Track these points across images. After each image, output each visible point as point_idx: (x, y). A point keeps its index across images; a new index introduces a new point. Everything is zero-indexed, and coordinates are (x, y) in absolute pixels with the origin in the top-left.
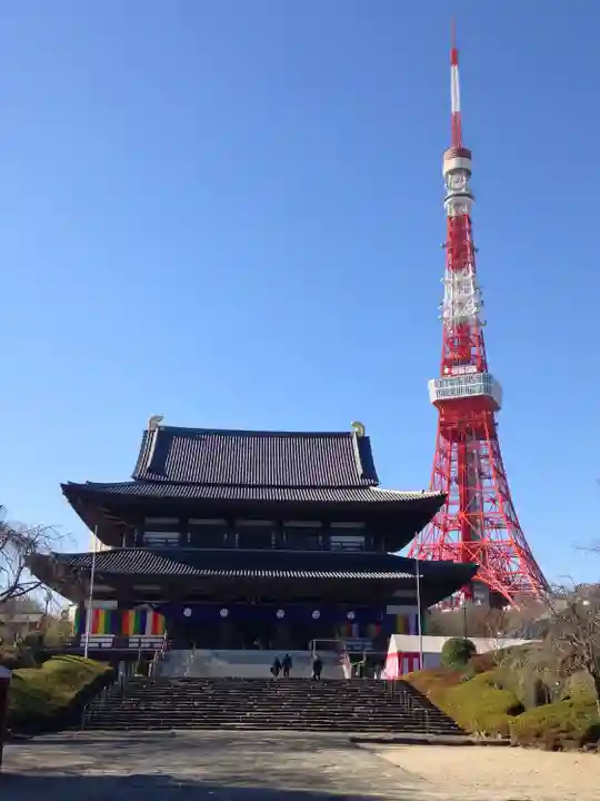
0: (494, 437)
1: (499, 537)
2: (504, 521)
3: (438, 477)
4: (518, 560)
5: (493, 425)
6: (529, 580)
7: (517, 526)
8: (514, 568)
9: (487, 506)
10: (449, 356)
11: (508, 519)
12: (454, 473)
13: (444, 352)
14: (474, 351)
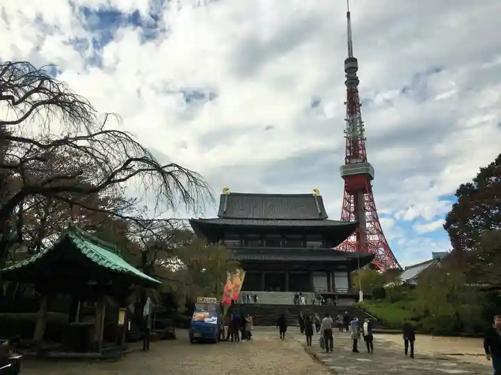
0: (370, 192)
1: (374, 238)
2: (375, 232)
3: (344, 211)
4: (383, 249)
5: (370, 187)
6: (387, 258)
7: (382, 233)
8: (381, 253)
9: (368, 225)
10: (349, 154)
11: (378, 230)
12: (352, 210)
13: (347, 153)
14: (361, 152)
